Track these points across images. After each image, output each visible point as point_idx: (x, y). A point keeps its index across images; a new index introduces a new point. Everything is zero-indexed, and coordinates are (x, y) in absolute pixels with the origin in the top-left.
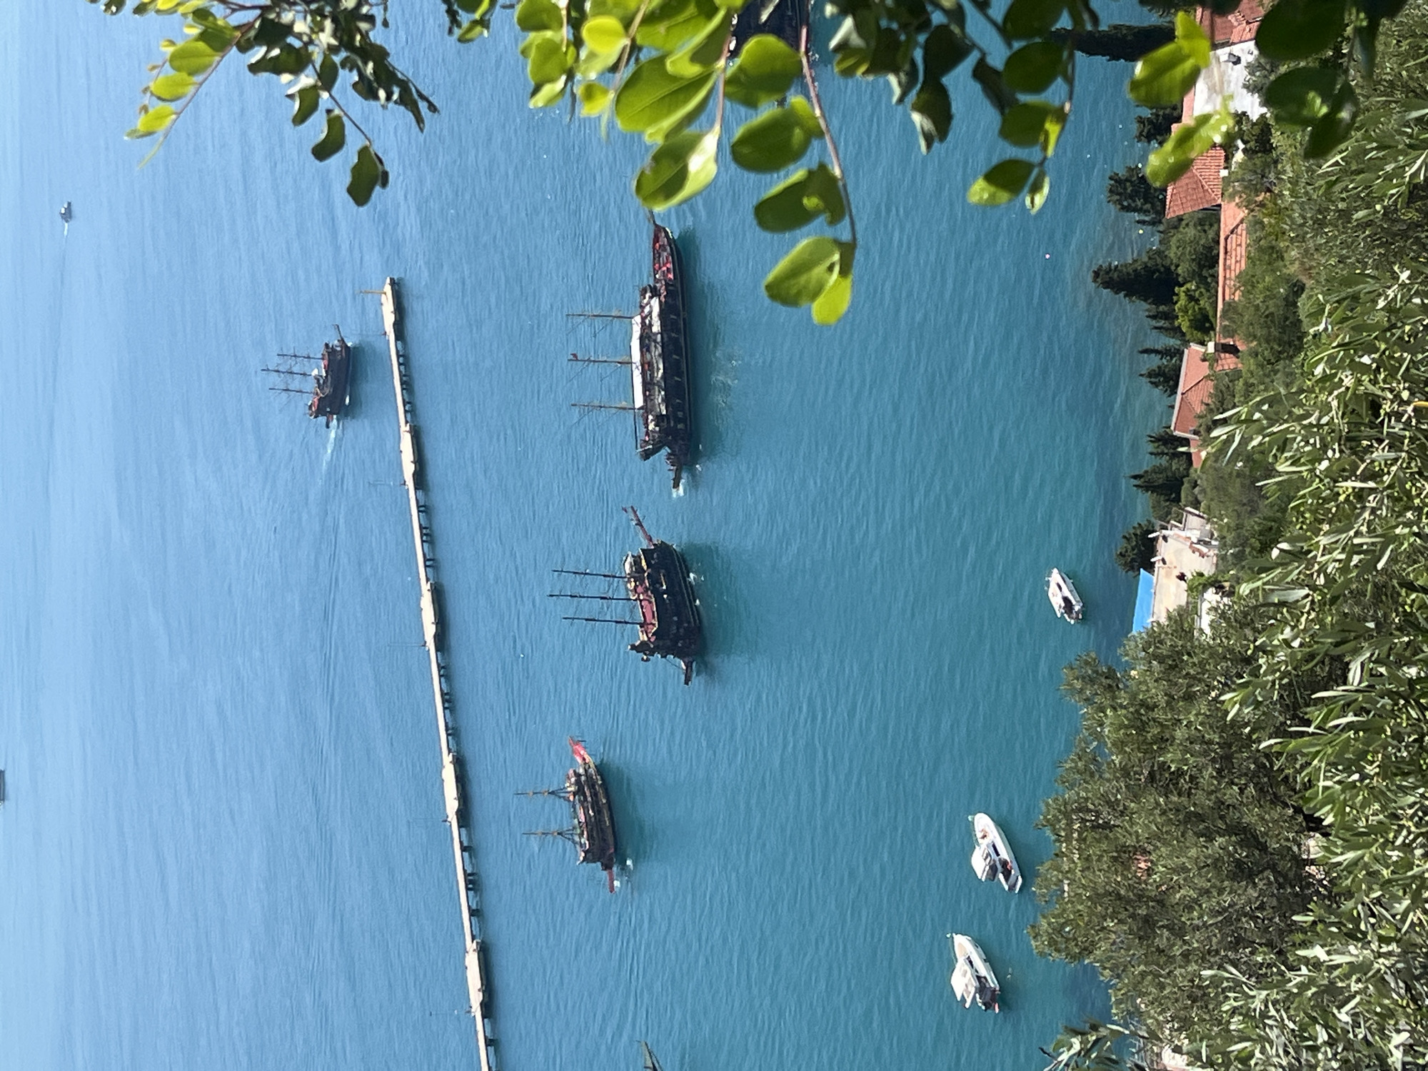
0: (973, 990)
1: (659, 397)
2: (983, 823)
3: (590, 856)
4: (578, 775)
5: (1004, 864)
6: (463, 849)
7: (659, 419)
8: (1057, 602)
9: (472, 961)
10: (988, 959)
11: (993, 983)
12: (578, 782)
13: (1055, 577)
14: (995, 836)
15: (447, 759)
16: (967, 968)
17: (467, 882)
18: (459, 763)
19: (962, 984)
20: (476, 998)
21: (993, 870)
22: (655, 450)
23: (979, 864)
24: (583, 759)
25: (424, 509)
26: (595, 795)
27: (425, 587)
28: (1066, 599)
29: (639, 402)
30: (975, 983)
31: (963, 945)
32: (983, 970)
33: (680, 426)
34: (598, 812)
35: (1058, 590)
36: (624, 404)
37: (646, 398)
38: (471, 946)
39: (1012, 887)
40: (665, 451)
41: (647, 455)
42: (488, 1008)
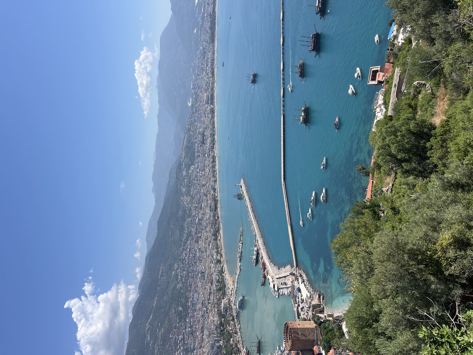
0: (351, 93)
1: (320, 4)
2: (358, 69)
3: (300, 76)
4: (300, 64)
5: (359, 76)
6: (283, 75)
7: (320, 8)
8: (376, 40)
9: (282, 90)
10: (354, 89)
11: (354, 92)
12: (300, 65)
13: (377, 36)
14: (359, 72)
15: (282, 62)
16: (351, 90)
17: (283, 79)
18: (283, 62)
19: (350, 92)
20: (282, 95)
21: (358, 77)
22: (318, 13)
23: (356, 76)
24: (301, 62)
25: (283, 24)
26: (302, 67)
27: (282, 36)
28: (377, 40)
29: (317, 5)
30: (352, 92)
31: (351, 86)
32: (353, 90)
33: (323, 9)
34: (302, 70)
35: (377, 38)
36: (314, 5)
37: (318, 4)
38: (282, 88)
39: (360, 80)
40: (320, 14)
41: (317, 14)
42: (283, 97)
